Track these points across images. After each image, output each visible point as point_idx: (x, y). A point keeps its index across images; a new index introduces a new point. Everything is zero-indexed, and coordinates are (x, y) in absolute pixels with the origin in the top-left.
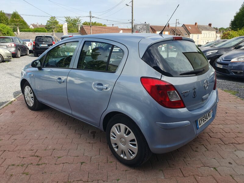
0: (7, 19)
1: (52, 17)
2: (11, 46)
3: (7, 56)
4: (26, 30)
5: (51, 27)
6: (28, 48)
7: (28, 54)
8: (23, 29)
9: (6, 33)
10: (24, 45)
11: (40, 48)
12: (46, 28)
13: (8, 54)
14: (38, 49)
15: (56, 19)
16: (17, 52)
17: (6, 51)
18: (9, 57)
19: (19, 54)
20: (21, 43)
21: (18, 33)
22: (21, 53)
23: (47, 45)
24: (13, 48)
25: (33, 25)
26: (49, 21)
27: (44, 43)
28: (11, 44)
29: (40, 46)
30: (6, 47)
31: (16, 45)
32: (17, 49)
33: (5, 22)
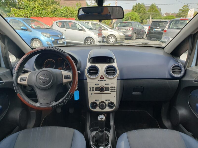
0: (145, 10)
1: (185, 6)
2: (129, 29)
3: (120, 38)
4: (158, 18)
6: (146, 32)
7: (145, 37)
8: (156, 18)
10: (143, 29)
11: (155, 33)
13: (121, 36)
14: (153, 33)
15: (188, 7)
16: (133, 35)
17: (120, 34)
18: (121, 40)
19: (135, 36)
20: (139, 27)
21: (149, 21)
22: (137, 36)
23: (160, 30)
24: (130, 31)
25: (165, 14)
26: (182, 9)
27: (158, 27)
28: (129, 28)
29: (154, 31)
30: (125, 30)
31: (134, 29)
32: (133, 33)
33: (143, 12)
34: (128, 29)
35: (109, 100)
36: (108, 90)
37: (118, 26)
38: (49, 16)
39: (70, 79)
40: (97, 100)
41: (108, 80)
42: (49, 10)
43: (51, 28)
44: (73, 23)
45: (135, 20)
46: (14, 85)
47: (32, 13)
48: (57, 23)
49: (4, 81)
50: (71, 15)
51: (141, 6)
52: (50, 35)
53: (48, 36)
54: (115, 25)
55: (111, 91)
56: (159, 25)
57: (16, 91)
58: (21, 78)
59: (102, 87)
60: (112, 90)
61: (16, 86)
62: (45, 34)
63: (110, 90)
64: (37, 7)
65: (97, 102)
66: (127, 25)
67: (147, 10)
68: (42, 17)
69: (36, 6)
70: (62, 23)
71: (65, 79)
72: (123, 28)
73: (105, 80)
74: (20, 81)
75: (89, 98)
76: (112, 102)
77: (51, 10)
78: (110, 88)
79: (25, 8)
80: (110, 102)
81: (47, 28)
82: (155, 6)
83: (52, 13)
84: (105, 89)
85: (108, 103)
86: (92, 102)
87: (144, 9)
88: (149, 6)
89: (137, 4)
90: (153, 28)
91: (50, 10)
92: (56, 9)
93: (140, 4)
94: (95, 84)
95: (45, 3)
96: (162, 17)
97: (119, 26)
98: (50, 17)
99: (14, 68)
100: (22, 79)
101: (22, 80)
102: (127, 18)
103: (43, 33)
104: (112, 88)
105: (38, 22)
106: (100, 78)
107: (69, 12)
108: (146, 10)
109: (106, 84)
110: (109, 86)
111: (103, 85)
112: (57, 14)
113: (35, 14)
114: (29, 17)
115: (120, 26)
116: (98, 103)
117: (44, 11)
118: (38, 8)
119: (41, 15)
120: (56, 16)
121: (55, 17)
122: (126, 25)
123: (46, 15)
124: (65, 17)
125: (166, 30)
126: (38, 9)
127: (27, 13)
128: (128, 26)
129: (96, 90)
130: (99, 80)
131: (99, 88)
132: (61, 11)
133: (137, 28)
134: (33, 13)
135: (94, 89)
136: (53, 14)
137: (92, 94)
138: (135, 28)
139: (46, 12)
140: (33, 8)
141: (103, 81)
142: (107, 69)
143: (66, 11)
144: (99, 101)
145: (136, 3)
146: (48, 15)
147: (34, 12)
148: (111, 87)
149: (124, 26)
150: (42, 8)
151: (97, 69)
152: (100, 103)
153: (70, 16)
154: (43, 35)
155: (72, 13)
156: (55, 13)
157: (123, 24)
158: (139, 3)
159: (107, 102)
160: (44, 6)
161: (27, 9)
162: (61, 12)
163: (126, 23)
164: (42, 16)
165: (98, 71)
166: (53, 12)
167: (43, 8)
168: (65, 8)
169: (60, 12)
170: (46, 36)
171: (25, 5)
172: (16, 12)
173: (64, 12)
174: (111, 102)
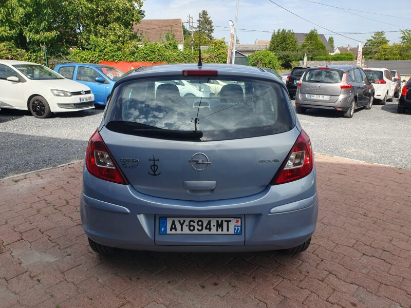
1: (378, 34)
4: (321, 57)
5: (370, 50)
8: (318, 57)
9: (267, 62)
15: (384, 36)
21: (303, 63)
26: (371, 40)
29: (295, 83)
33: (291, 46)
38: (126, 59)
45: (270, 63)
47: (101, 56)
50: (160, 59)
51: (288, 36)
64: (110, 46)
67: (301, 42)
68: (116, 61)
69: (108, 45)
77: (129, 50)
79: (91, 48)
82: (317, 35)
83: (130, 54)
87: (294, 41)
89: (281, 31)
91: (127, 50)
93: (287, 31)
95: (121, 39)
96: (330, 55)
98: (128, 61)
102: (256, 61)
107: (157, 53)
108: (297, 43)
112: (138, 56)
113: (106, 57)
114: (98, 61)
117: (118, 52)
118: (110, 49)
119: (115, 58)
121: (135, 61)
123: (121, 59)
124: (150, 62)
127: (94, 55)
132: (144, 51)
134: (103, 55)
136: (133, 56)
139: (122, 53)
140: (103, 48)
143: (153, 52)
145: (279, 30)
146: (125, 57)
147: (105, 54)
150: (117, 47)
153: (158, 60)
156: (136, 55)
158: (283, 30)
160: (120, 44)
161: (95, 50)
162: (145, 54)
166: (133, 53)
168: (150, 47)
169: (143, 53)
171: (93, 45)
172: (80, 54)
173: (150, 54)
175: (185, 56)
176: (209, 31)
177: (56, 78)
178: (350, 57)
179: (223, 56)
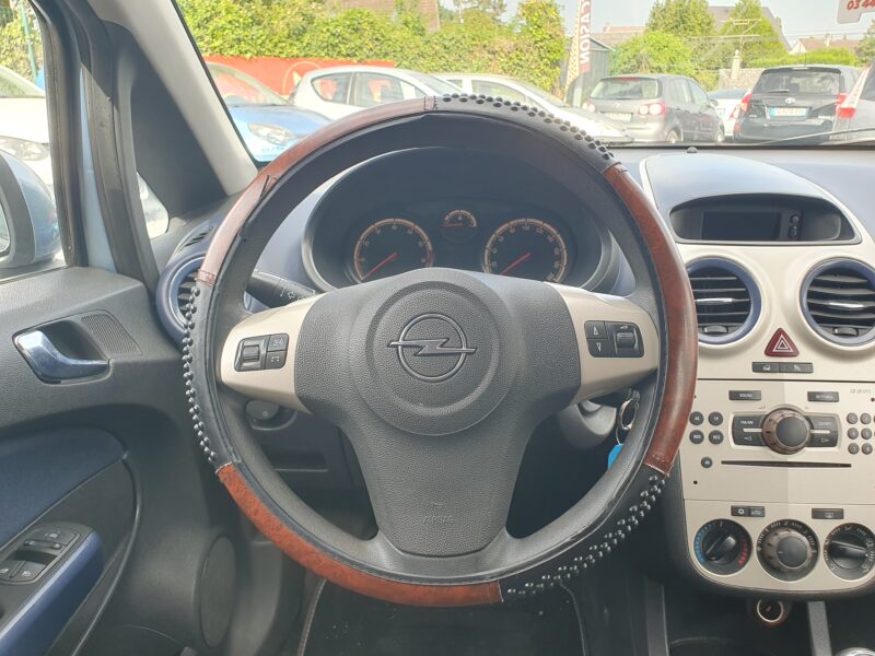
0: (709, 24)
2: (649, 113)
8: (759, 60)
10: (708, 112)
11: (772, 128)
12: (859, 51)
14: (761, 130)
16: (667, 138)
20: (693, 101)
21: (730, 75)
23: (802, 112)
24: (652, 121)
25: (805, 42)
27: (789, 100)
28: (649, 106)
29: (768, 117)
30: (627, 118)
31: (671, 109)
32: (668, 129)
34: (644, 110)
35: (839, 514)
36: (832, 441)
37: (592, 95)
38: (277, 51)
39: (640, 353)
40: (749, 512)
41: (824, 367)
42: (280, 26)
43: (289, 105)
44: (387, 83)
46: (193, 395)
48: (315, 83)
49: (111, 358)
50: (377, 49)
51: (692, 8)
52: (287, 134)
53: (281, 138)
54: (578, 92)
55: (852, 450)
56: (794, 90)
57: (212, 445)
58: (243, 346)
59: (788, 414)
60: (860, 442)
61: (209, 405)
62: (265, 131)
63: (844, 441)
65: (746, 523)
66: (637, 89)
67: (720, 23)
68: (248, 55)
70: (339, 84)
71: (594, 353)
72: (618, 104)
73: (807, 368)
74: (239, 368)
75: (688, 490)
76: (856, 527)
77: (288, 25)
78: (845, 427)
80: (842, 527)
81: (274, 105)
82: (757, 9)
83: (289, 37)
84: (812, 428)
85: (831, 537)
86: (711, 522)
87: (707, 21)
88: (726, 10)
90: (764, 102)
91: (282, 25)
92: (311, 20)
94: (734, 396)
97: (597, 98)
98: (284, 56)
99: (166, 271)
100: (253, 352)
101: (256, 358)
102: (634, 62)
103: (256, 127)
104: (859, 426)
105: (233, 75)
106: (769, 352)
107: (368, 33)
108: (714, 25)
109: (812, 397)
110: (840, 410)
111: (789, 401)
112: (314, 43)
113: (216, 44)
115: (601, 96)
116: (754, 528)
117: (255, 28)
118: (230, 17)
119: (244, 46)
120: (310, 53)
121: (305, 56)
122: (632, 92)
123: (263, 50)
124: (349, 58)
125: (854, 106)
126: (230, 22)
128: (641, 98)
129: (740, 439)
130: (757, 367)
131: (758, 420)
132: (331, 28)
133: (683, 108)
135: (726, 428)
136: (297, 43)
137: (706, 463)
138: (673, 105)
139: (267, 31)
140: (208, 15)
141: (789, 368)
142: (815, 283)
143: (356, 30)
144: (763, 516)
146: (276, 45)
147: (213, 36)
148: (851, 419)
149: (622, 96)
150: (249, 14)
151: (739, 283)
152: (771, 530)
153: (372, 53)
154: (257, 134)
155: (383, 36)
156: (306, 38)
157: (616, 88)
159: (823, 529)
162: (334, 35)
163: (632, 85)
164: (246, 52)
165: (745, 294)
166: (298, 34)
167: (251, 17)
168: (349, 14)
169: (329, 34)
170: (269, 138)
173: (347, 36)
174: (848, 525)
175: (447, 43)
176: (495, 8)
177: (23, 96)
178: (844, 58)
179: (552, 44)
